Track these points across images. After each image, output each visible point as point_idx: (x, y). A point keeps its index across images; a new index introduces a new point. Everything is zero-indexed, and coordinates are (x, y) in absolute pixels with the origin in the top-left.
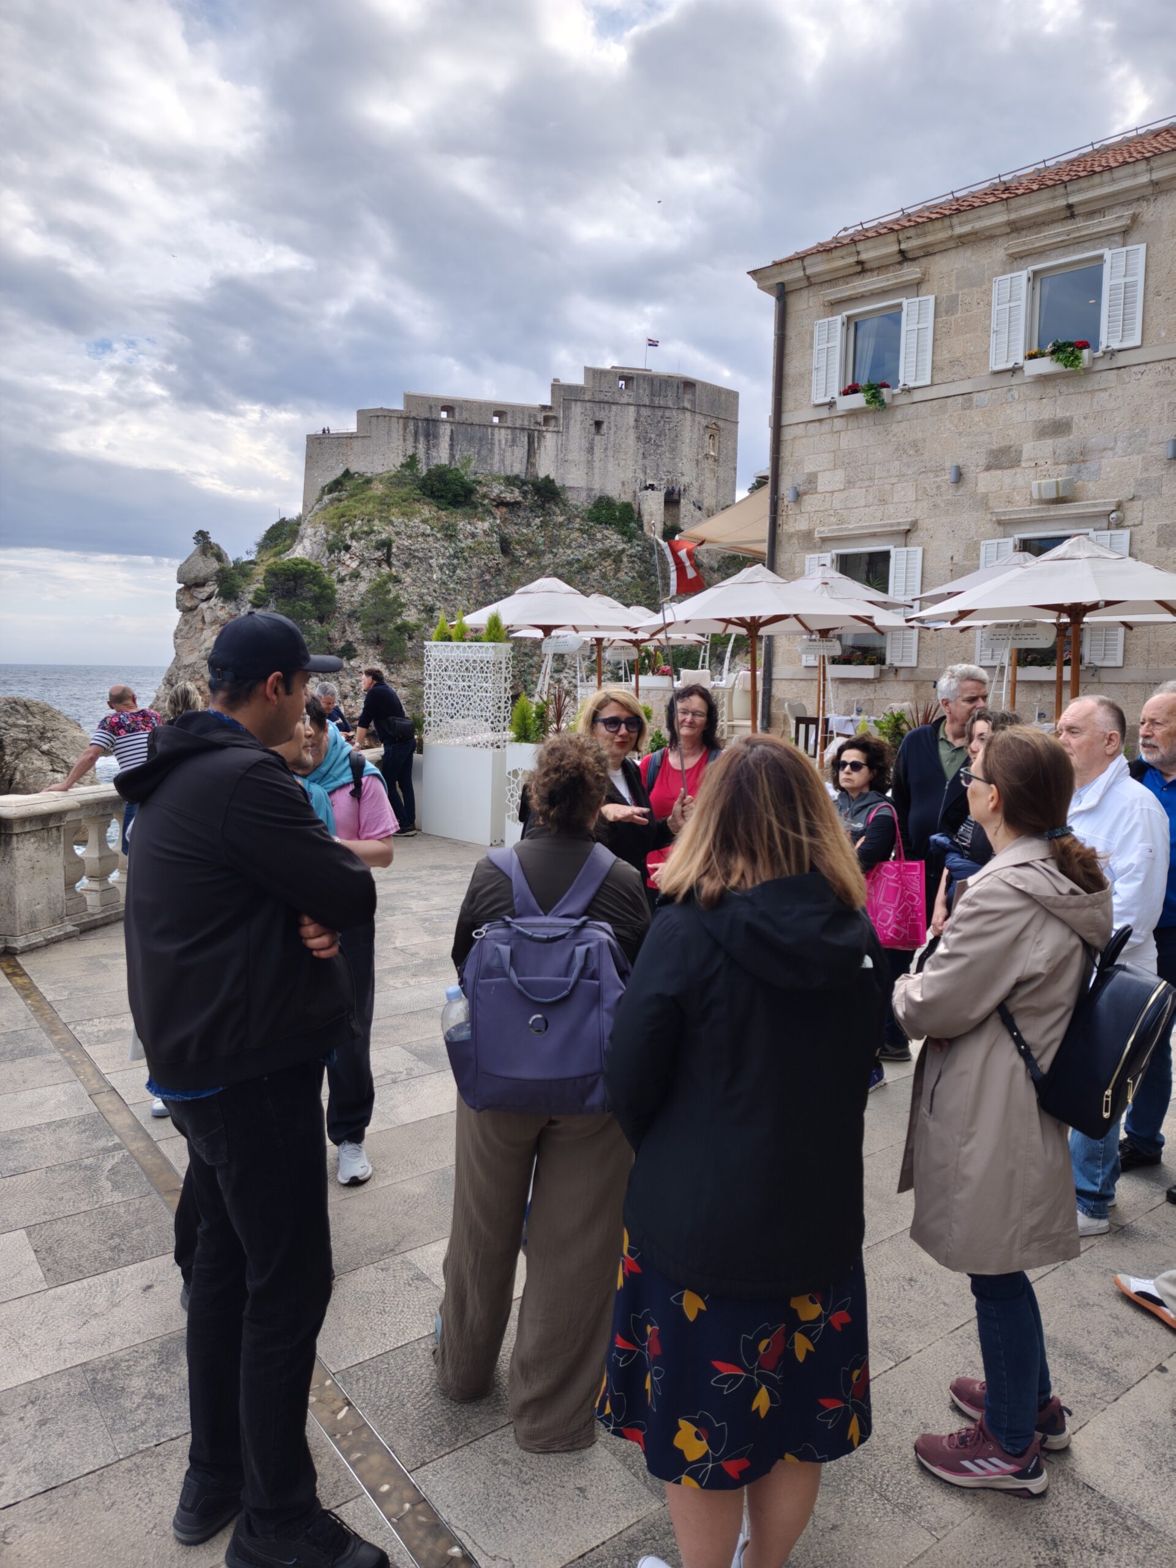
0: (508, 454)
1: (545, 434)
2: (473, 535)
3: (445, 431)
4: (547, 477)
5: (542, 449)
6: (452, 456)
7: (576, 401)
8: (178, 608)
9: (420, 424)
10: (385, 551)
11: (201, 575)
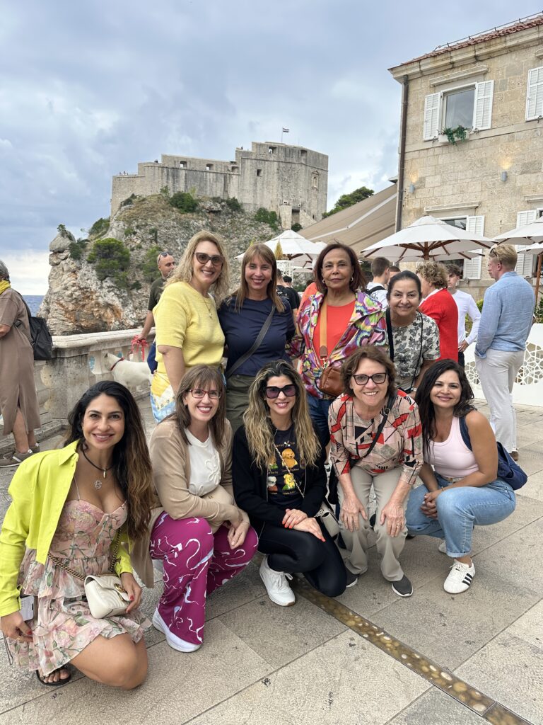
0: (214, 186)
1: (233, 176)
3: (182, 173)
4: (234, 198)
5: (231, 183)
6: (186, 187)
7: (248, 159)
8: (50, 264)
9: (170, 170)
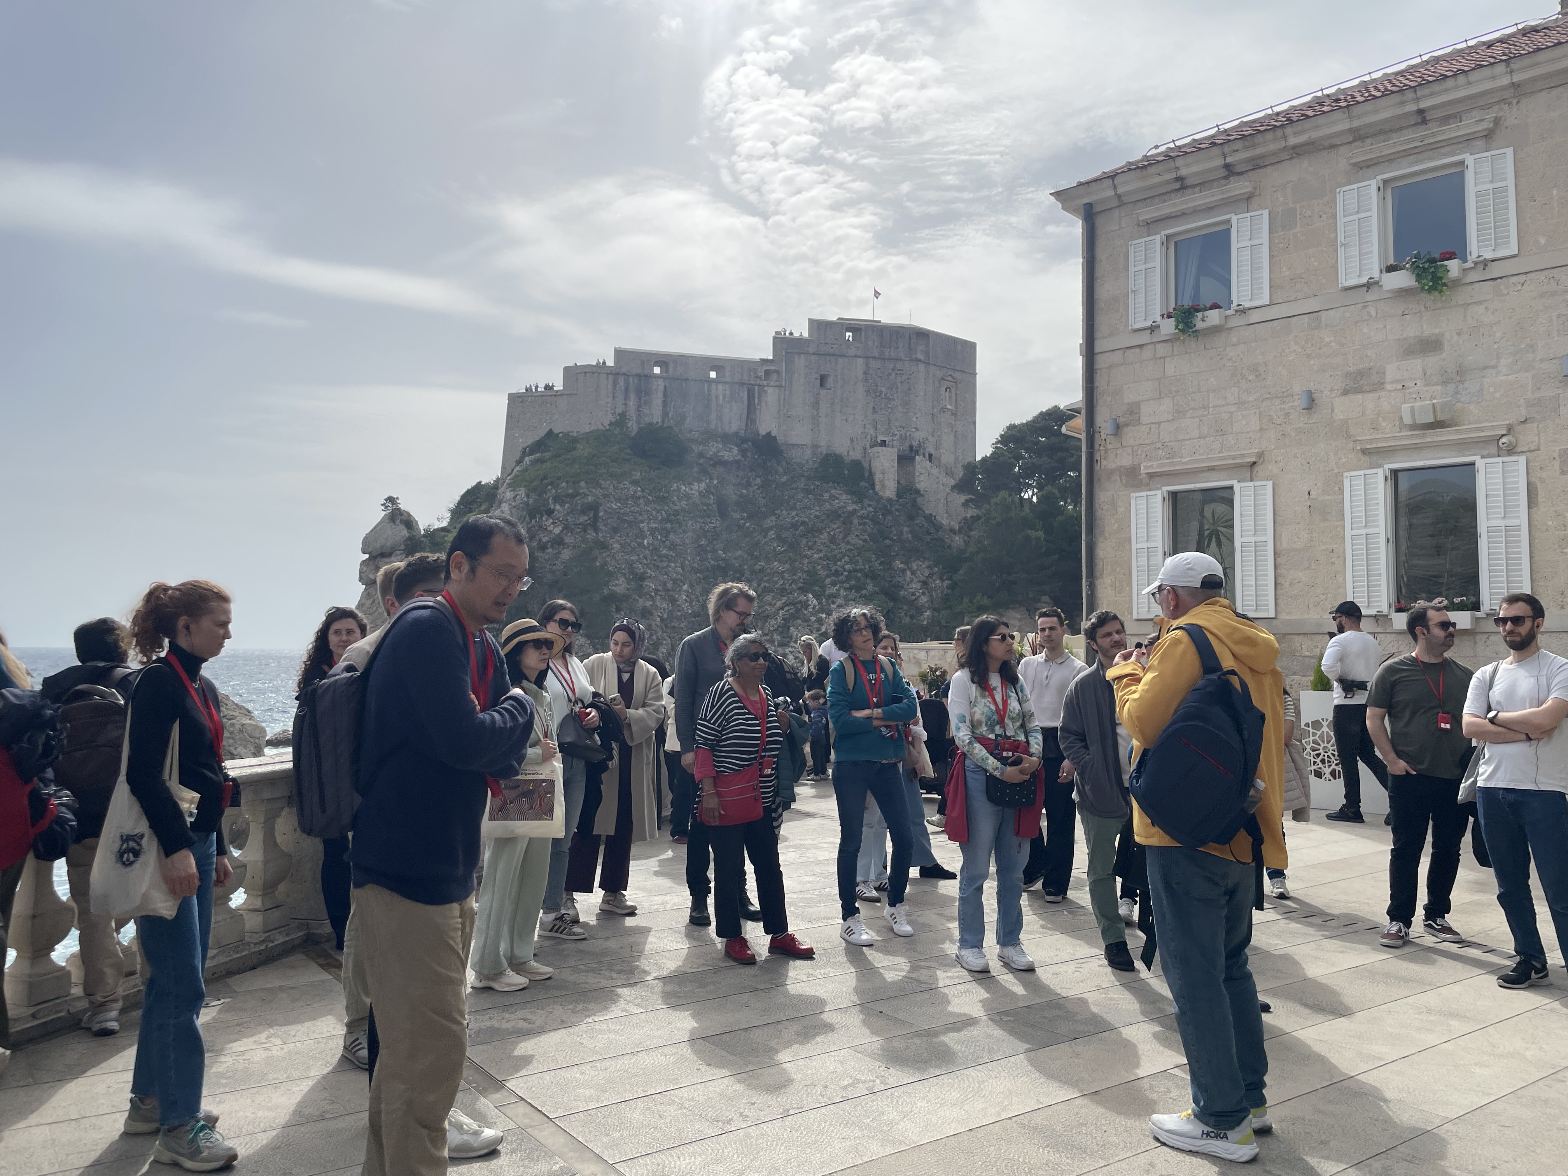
0: (726, 410)
1: (766, 388)
2: (687, 497)
3: (659, 387)
4: (769, 434)
5: (763, 404)
6: (665, 414)
7: (800, 354)
8: (360, 580)
9: (631, 380)
10: (592, 515)
11: (389, 544)
